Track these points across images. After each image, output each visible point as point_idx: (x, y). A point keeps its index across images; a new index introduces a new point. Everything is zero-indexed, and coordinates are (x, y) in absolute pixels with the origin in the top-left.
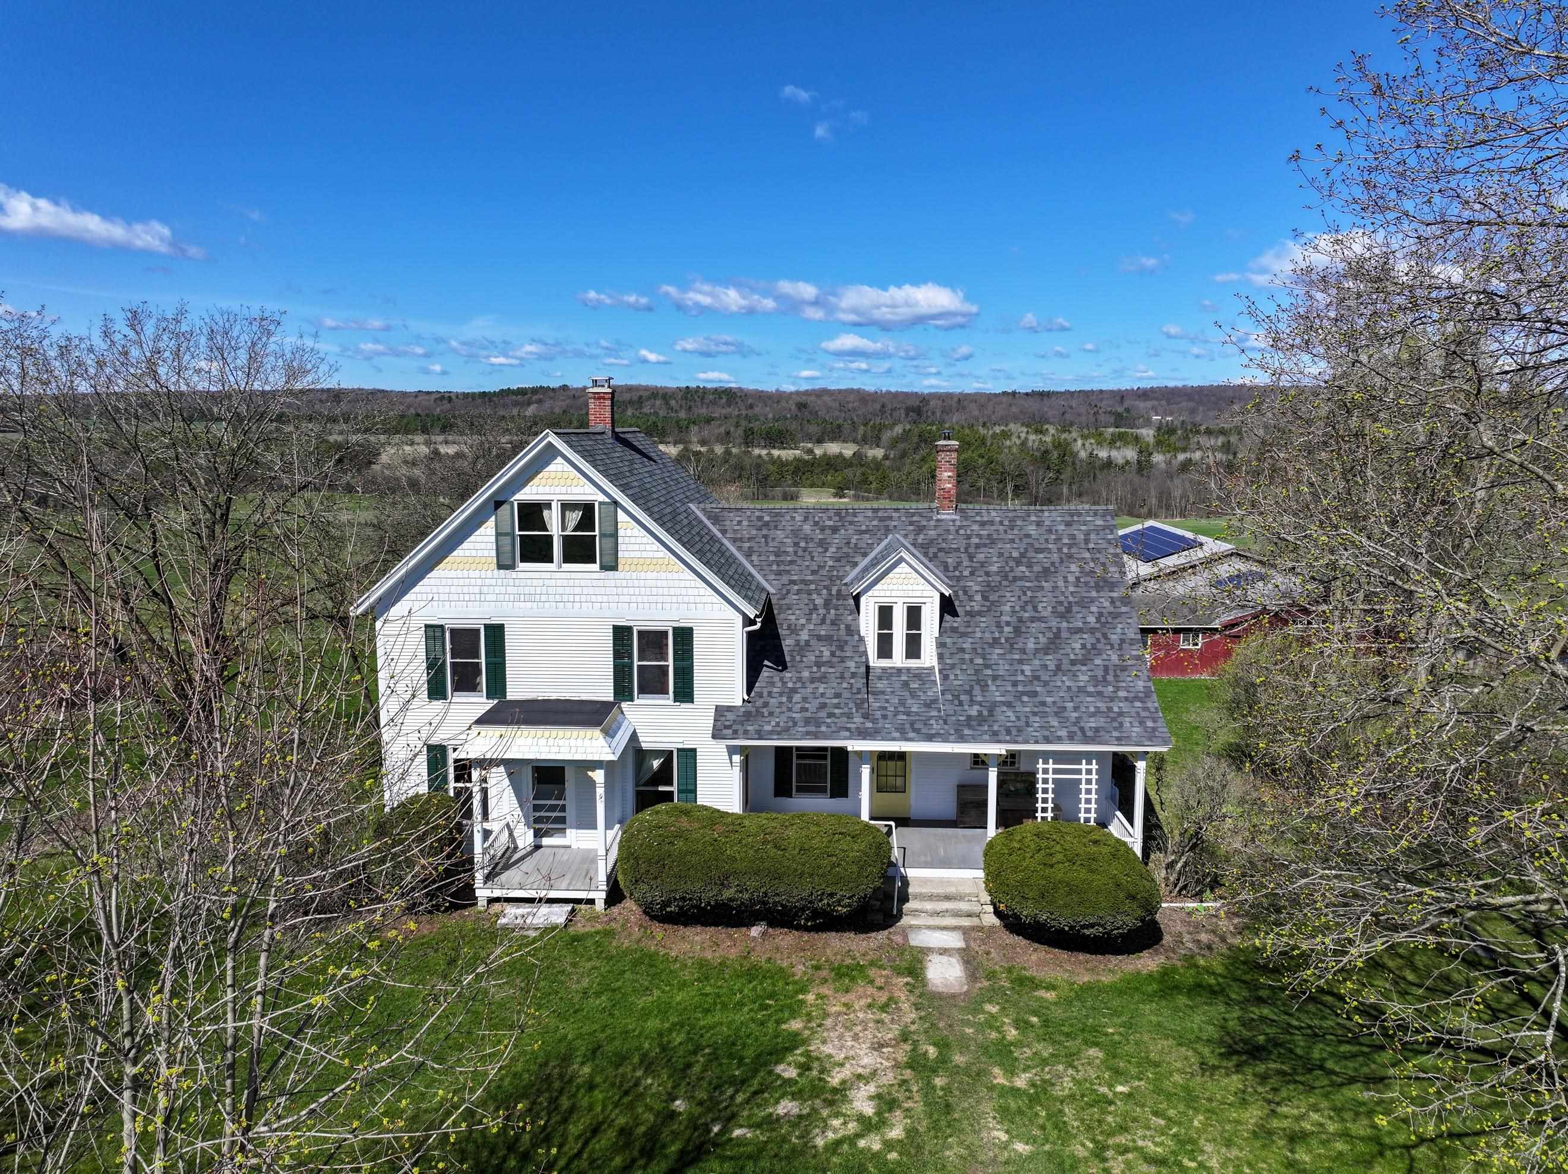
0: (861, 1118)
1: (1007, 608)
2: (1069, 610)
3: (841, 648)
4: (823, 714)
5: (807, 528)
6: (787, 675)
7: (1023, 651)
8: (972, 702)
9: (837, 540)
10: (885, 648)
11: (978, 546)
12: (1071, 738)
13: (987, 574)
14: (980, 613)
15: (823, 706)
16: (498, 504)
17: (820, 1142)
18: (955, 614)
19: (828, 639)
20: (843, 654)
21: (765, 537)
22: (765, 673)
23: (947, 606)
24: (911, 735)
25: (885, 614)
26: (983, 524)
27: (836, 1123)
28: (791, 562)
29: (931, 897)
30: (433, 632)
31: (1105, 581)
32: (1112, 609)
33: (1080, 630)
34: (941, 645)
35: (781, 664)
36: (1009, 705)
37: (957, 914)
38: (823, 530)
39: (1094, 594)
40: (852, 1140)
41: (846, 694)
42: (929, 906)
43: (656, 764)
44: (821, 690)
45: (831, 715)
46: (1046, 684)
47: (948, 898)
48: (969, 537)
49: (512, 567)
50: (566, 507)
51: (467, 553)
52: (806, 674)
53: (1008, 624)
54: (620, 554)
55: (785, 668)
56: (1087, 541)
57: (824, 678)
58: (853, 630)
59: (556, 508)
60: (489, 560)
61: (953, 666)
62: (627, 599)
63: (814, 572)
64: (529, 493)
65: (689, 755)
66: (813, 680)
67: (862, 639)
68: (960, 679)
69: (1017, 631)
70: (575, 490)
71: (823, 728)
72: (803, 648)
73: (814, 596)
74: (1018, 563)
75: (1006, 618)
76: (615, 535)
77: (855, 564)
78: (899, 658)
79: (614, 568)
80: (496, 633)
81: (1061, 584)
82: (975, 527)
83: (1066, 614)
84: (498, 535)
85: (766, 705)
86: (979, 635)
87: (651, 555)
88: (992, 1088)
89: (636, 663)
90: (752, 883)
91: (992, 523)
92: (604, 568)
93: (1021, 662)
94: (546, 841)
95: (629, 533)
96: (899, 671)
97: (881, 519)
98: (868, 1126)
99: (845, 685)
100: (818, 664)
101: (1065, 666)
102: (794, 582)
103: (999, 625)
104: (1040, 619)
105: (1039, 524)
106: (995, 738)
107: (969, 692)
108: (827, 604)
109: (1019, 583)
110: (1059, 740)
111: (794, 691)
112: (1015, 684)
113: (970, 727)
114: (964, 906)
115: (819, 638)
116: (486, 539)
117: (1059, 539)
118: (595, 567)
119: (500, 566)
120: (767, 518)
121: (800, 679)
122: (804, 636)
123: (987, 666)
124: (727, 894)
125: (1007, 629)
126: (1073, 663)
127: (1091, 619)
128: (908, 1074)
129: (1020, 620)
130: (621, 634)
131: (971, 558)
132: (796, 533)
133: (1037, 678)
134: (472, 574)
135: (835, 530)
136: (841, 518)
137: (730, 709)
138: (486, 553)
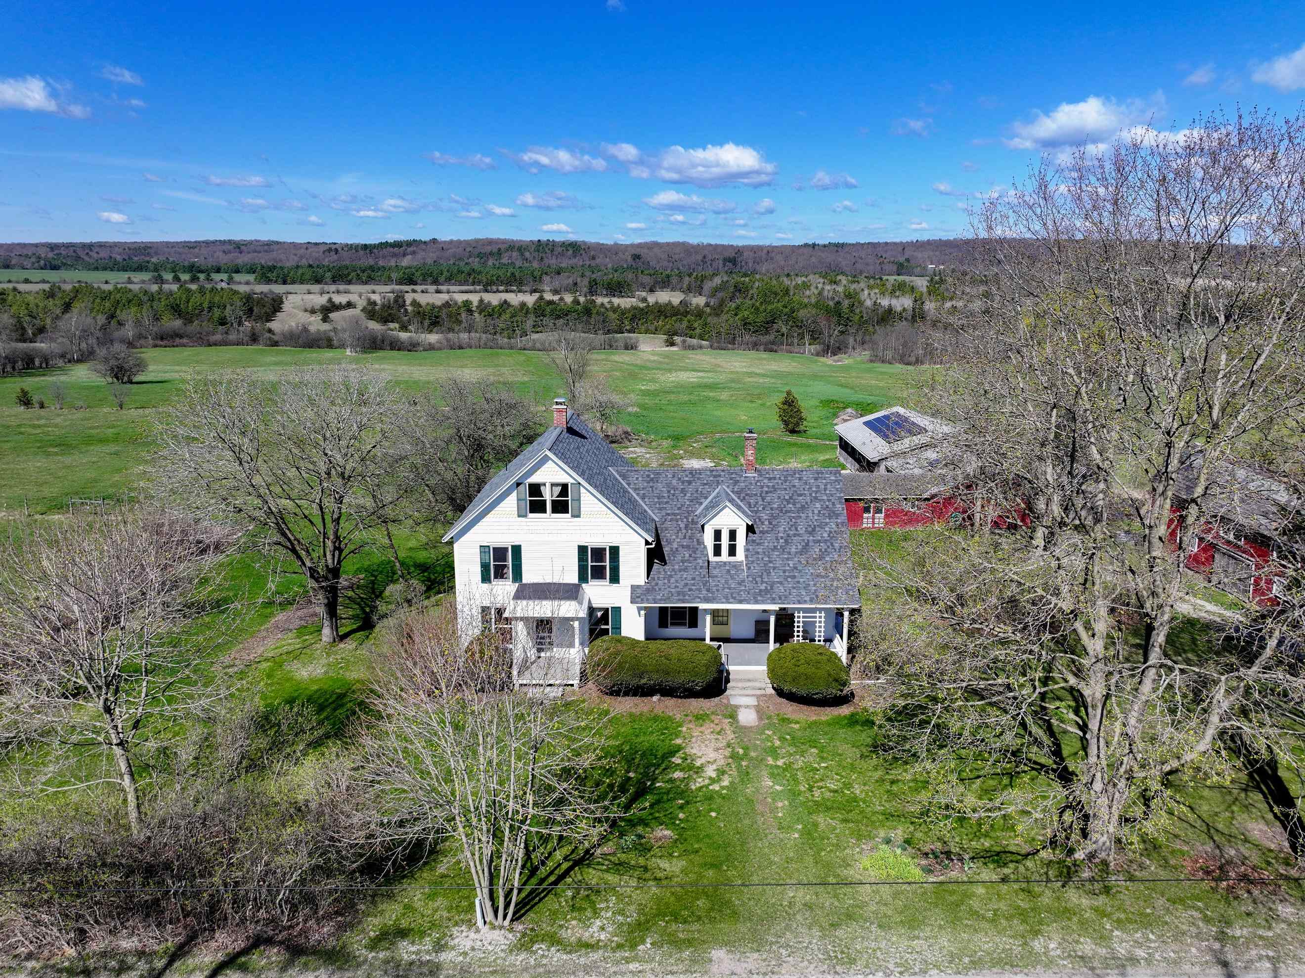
0: (710, 778)
1: (781, 529)
3: (695, 552)
4: (686, 589)
6: (667, 567)
7: (789, 553)
10: (717, 551)
11: (767, 492)
12: (811, 601)
13: (772, 509)
14: (767, 532)
16: (518, 484)
17: (693, 787)
18: (754, 533)
19: (688, 547)
20: (696, 556)
21: (652, 487)
22: (656, 567)
23: (750, 529)
24: (731, 600)
25: (718, 534)
26: (770, 479)
27: (700, 780)
28: (667, 503)
29: (741, 680)
31: (834, 512)
34: (747, 550)
37: (754, 689)
38: (683, 482)
39: (827, 520)
40: (707, 786)
41: (698, 578)
42: (740, 685)
43: (599, 614)
44: (685, 576)
45: (690, 590)
47: (749, 680)
48: (762, 487)
51: (502, 510)
52: (677, 567)
53: (782, 538)
55: (666, 564)
56: (825, 489)
63: (679, 509)
66: (680, 570)
67: (705, 547)
69: (786, 541)
71: (686, 597)
72: (675, 552)
73: (680, 522)
74: (788, 503)
75: (781, 534)
77: (701, 504)
78: (725, 555)
80: (517, 550)
81: (810, 514)
82: (766, 481)
83: (812, 532)
86: (766, 544)
87: (597, 510)
88: (767, 766)
90: (655, 676)
92: (573, 516)
94: (543, 654)
96: (725, 563)
97: (715, 476)
98: (713, 781)
99: (697, 573)
101: (811, 561)
105: (800, 479)
106: (773, 601)
107: (761, 576)
109: (788, 514)
110: (805, 602)
114: (758, 685)
115: (683, 546)
118: (569, 515)
119: (519, 516)
121: (673, 570)
122: (675, 545)
123: (770, 562)
124: (643, 681)
125: (781, 541)
129: (788, 536)
131: (763, 500)
132: (668, 485)
133: (796, 568)
135: (690, 483)
137: (638, 587)
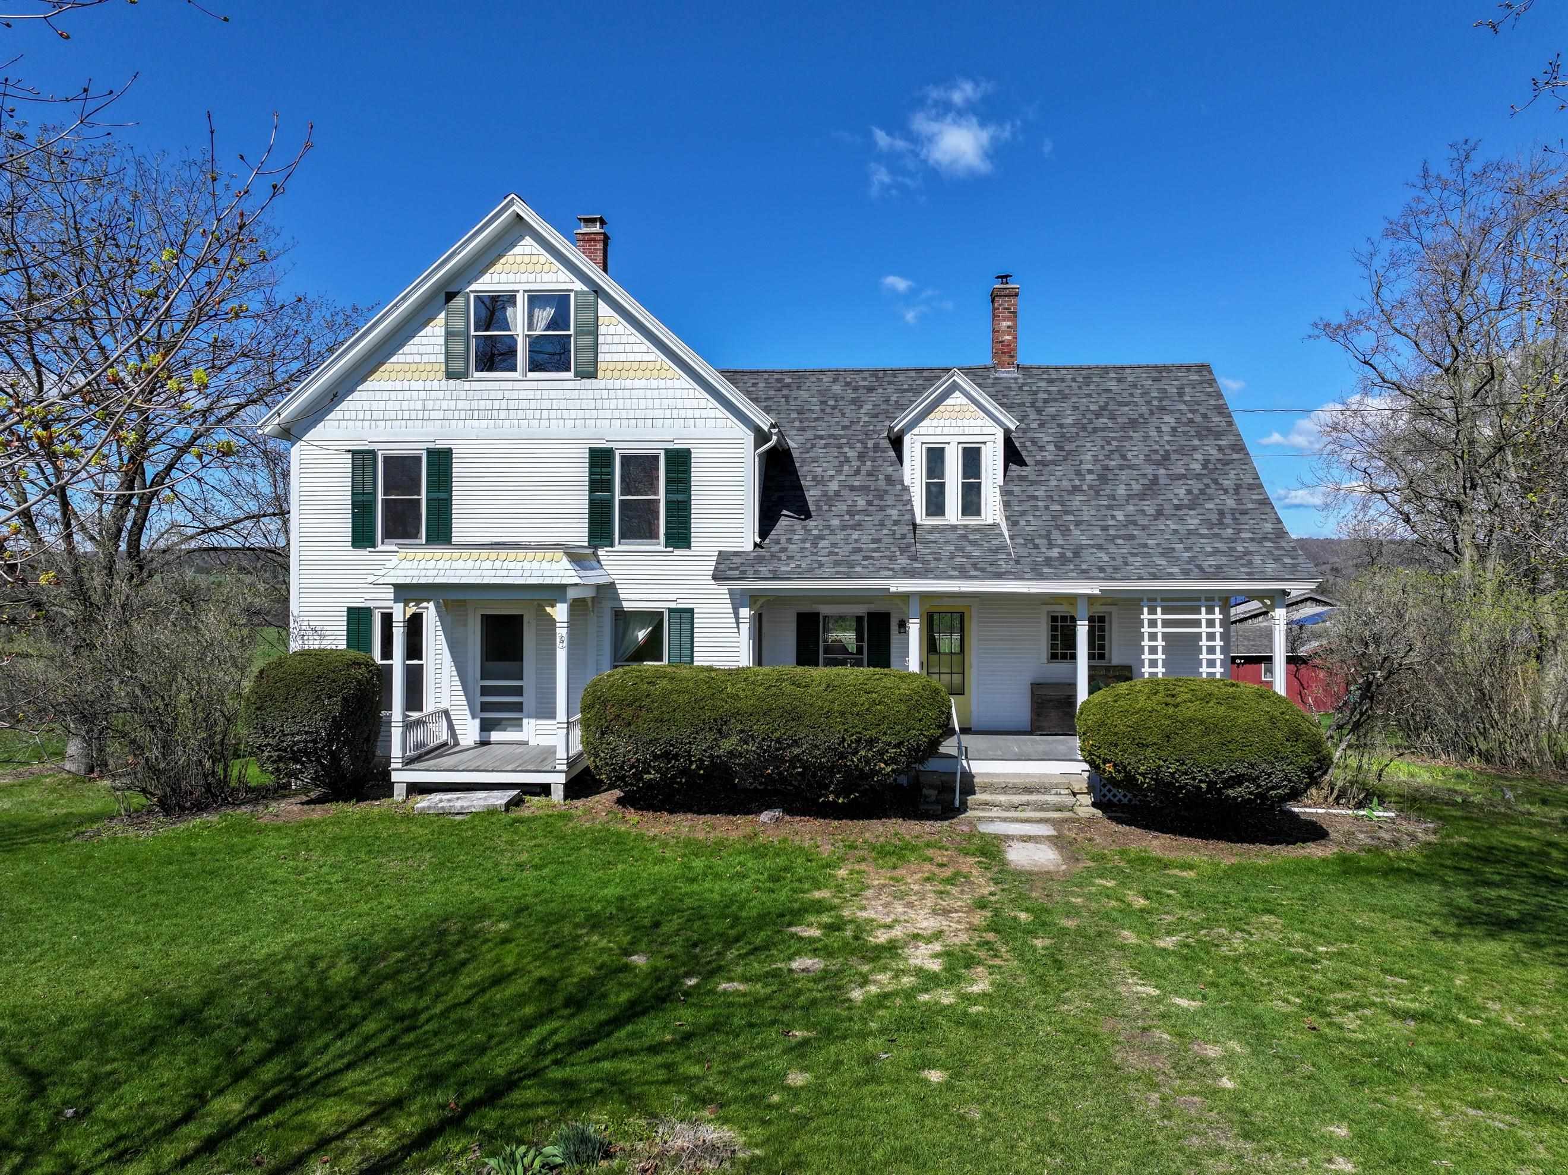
0: (919, 971)
2: (1166, 457)
3: (881, 498)
4: (858, 557)
5: (836, 388)
6: (811, 523)
7: (1112, 497)
8: (1051, 546)
9: (874, 397)
10: (936, 504)
11: (1046, 401)
12: (1186, 575)
13: (1061, 426)
14: (1054, 463)
15: (859, 550)
16: (450, 297)
17: (857, 995)
18: (1022, 463)
19: (864, 489)
20: (882, 503)
21: (786, 397)
22: (783, 523)
23: (1012, 455)
24: (973, 573)
25: (935, 457)
26: (1051, 381)
27: (883, 977)
28: (817, 419)
29: (1005, 789)
30: (363, 460)
31: (1209, 429)
32: (1221, 456)
33: (1183, 477)
34: (1005, 492)
35: (803, 512)
36: (1100, 547)
37: (1041, 807)
38: (856, 389)
39: (1196, 442)
40: (909, 995)
41: (887, 540)
42: (1002, 798)
43: (641, 635)
44: (855, 537)
45: (867, 558)
46: (1144, 528)
47: (1028, 790)
48: (1035, 393)
49: (463, 375)
50: (536, 300)
51: (409, 358)
52: (835, 522)
53: (1090, 472)
54: (600, 357)
55: (808, 516)
56: (1181, 394)
57: (857, 527)
58: (895, 481)
59: (521, 300)
60: (436, 367)
61: (1023, 513)
62: (608, 414)
63: (844, 428)
64: (489, 282)
65: (685, 616)
66: (844, 528)
67: (906, 489)
68: (1031, 524)
69: (1103, 479)
70: (546, 278)
71: (858, 569)
72: (830, 499)
73: (846, 449)
74: (1098, 415)
75: (1085, 467)
76: (595, 333)
78: (953, 512)
79: (592, 375)
80: (441, 461)
81: (1153, 433)
82: (1042, 384)
83: (1163, 461)
84: (448, 334)
85: (784, 550)
86: (1055, 483)
87: (639, 357)
89: (618, 497)
90: (760, 728)
91: (1063, 380)
92: (581, 375)
93: (1110, 507)
94: (495, 736)
95: (612, 330)
96: (954, 527)
98: (930, 980)
99: (885, 532)
100: (851, 513)
101: (1168, 509)
102: (821, 437)
103: (1078, 473)
104: (1131, 467)
105: (1119, 380)
106: (1085, 575)
107: (1048, 536)
108: (861, 457)
109: (1100, 434)
110: (1171, 577)
111: (821, 537)
112: (1105, 528)
113: (1050, 566)
114: (1051, 798)
115: (852, 488)
116: (433, 340)
117: (1145, 393)
118: (570, 375)
119: (450, 376)
120: (788, 380)
121: (828, 527)
122: (833, 486)
123: (1067, 512)
125: (1089, 477)
126: (1178, 507)
127: (1196, 466)
128: (990, 936)
129: (1106, 468)
130: (600, 459)
131: (1039, 412)
132: (823, 393)
133: (1133, 522)
134: (415, 385)
135: (870, 389)
136: (878, 379)
137: (736, 554)
138: (433, 358)
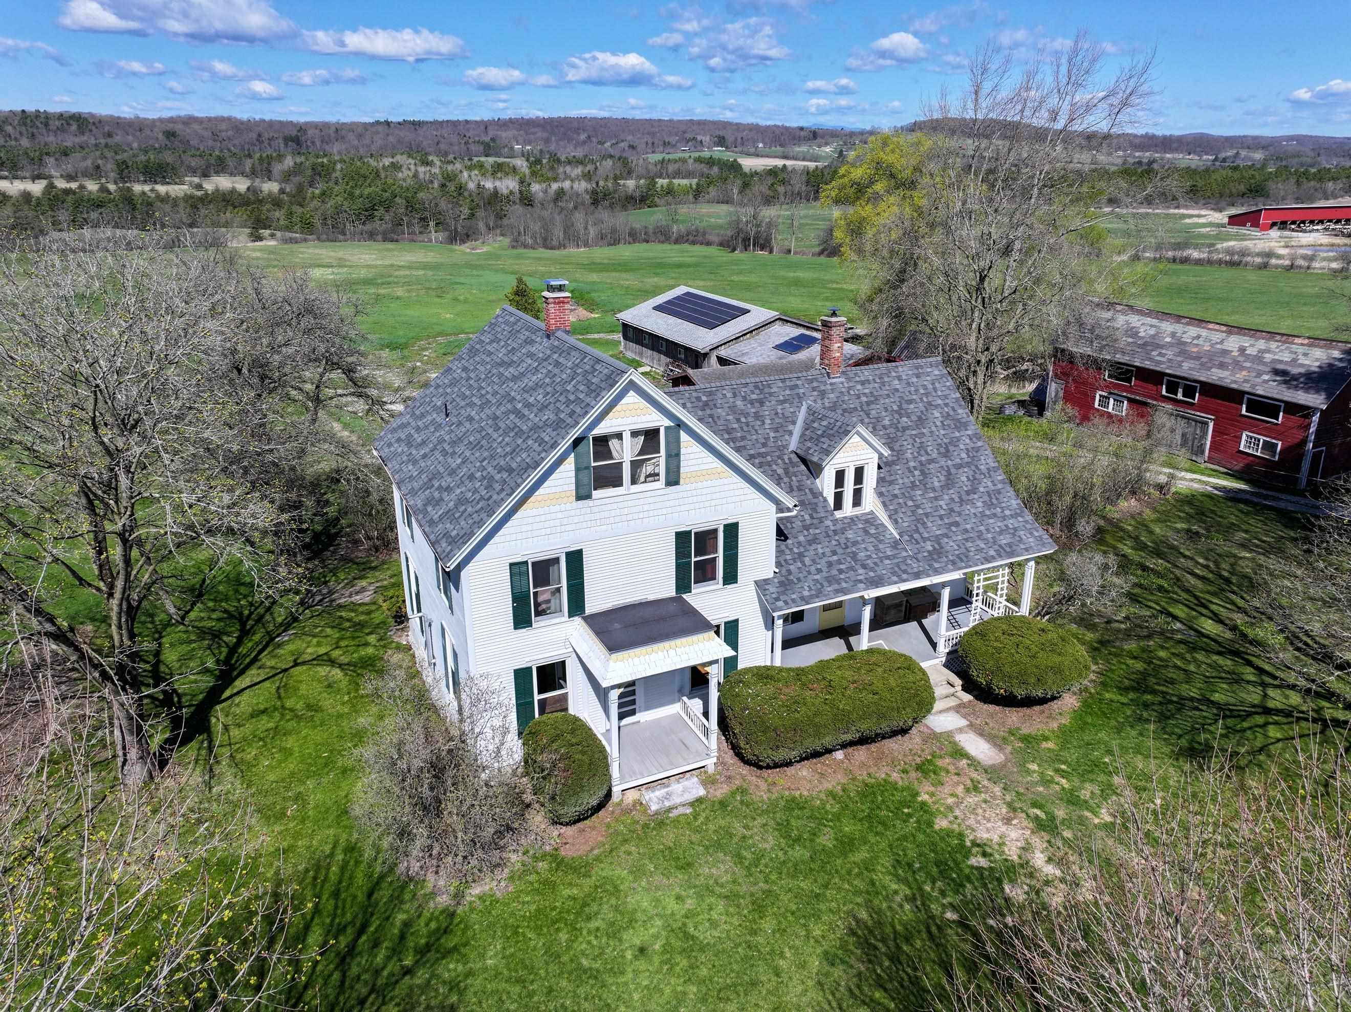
1: (909, 455)
5: (739, 403)
6: (789, 542)
7: (934, 490)
11: (868, 403)
25: (840, 476)
26: (863, 383)
30: (517, 569)
32: (972, 445)
35: (780, 533)
38: (752, 403)
39: (957, 434)
41: (840, 551)
45: (841, 571)
48: (858, 397)
49: (588, 497)
50: (635, 434)
51: (548, 490)
53: (915, 468)
54: (682, 470)
57: (816, 540)
58: (815, 493)
59: (626, 436)
60: (568, 494)
61: (896, 511)
62: (687, 507)
65: (735, 626)
67: (825, 500)
70: (644, 419)
74: (901, 416)
76: (678, 454)
77: (791, 433)
80: (575, 559)
81: (934, 429)
82: (859, 387)
83: (947, 454)
84: (578, 470)
85: (789, 572)
87: (707, 467)
89: (693, 560)
91: (868, 381)
92: (668, 484)
95: (689, 450)
96: (852, 519)
97: (792, 388)
100: (806, 528)
101: (965, 497)
102: (753, 456)
103: (910, 471)
105: (899, 378)
106: (953, 566)
108: (786, 472)
111: (801, 555)
113: (935, 560)
116: (565, 475)
117: (917, 391)
118: (660, 485)
119: (579, 498)
120: (704, 398)
123: (918, 507)
125: (917, 473)
129: (921, 463)
130: (682, 538)
131: (868, 415)
132: (733, 408)
133: (952, 510)
134: (553, 509)
135: (762, 403)
136: (761, 391)
137: (766, 581)
138: (565, 488)
